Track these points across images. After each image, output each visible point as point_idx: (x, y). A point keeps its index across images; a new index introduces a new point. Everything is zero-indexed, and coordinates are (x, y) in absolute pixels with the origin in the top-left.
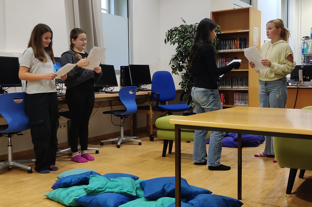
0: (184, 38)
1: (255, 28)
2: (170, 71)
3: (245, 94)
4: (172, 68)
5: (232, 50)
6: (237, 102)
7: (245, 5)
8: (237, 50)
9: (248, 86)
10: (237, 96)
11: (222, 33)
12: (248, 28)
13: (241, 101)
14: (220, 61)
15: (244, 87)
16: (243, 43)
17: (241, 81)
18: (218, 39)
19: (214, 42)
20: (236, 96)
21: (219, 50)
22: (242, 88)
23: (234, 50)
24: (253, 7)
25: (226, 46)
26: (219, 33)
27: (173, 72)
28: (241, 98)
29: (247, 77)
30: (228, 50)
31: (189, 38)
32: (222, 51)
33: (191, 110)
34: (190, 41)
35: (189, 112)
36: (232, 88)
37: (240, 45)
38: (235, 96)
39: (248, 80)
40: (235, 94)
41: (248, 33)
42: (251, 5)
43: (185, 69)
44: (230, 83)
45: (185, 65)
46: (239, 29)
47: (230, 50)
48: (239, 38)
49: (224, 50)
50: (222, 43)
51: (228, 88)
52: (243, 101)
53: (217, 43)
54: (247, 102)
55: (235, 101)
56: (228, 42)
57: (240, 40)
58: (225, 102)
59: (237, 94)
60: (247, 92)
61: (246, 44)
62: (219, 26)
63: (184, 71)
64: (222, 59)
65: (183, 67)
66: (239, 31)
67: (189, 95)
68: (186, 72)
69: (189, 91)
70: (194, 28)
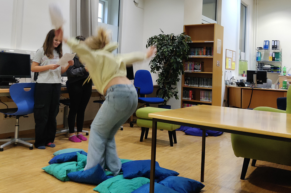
0: (162, 44)
1: (219, 40)
2: (149, 70)
3: (209, 92)
4: (151, 68)
5: (199, 56)
6: (203, 98)
7: (211, 21)
8: (204, 56)
9: (212, 86)
10: (203, 93)
11: (192, 42)
12: (213, 39)
14: (189, 64)
15: (208, 86)
16: (208, 51)
17: (206, 81)
18: (189, 47)
19: (186, 49)
20: (202, 93)
21: (190, 56)
22: (207, 87)
23: (201, 56)
24: (217, 22)
25: (195, 52)
26: (189, 42)
27: (152, 71)
28: (206, 95)
29: (211, 79)
30: (196, 56)
31: (166, 45)
32: (192, 56)
33: (165, 103)
34: (166, 48)
35: (163, 104)
36: (199, 86)
37: (206, 52)
38: (201, 93)
39: (212, 81)
40: (201, 91)
41: (213, 43)
42: (215, 21)
43: (162, 69)
44: (198, 83)
45: (161, 66)
46: (205, 40)
47: (198, 56)
48: (205, 47)
49: (194, 56)
50: (192, 50)
51: (196, 86)
52: (207, 98)
53: (188, 50)
54: (211, 98)
55: (201, 97)
56: (197, 50)
57: (207, 48)
58: (192, 98)
59: (203, 91)
60: (211, 90)
61: (211, 52)
62: (190, 37)
63: (161, 71)
64: (192, 63)
65: (160, 67)
66: (206, 42)
67: (164, 90)
68: (162, 71)
69: (164, 87)
70: (170, 37)
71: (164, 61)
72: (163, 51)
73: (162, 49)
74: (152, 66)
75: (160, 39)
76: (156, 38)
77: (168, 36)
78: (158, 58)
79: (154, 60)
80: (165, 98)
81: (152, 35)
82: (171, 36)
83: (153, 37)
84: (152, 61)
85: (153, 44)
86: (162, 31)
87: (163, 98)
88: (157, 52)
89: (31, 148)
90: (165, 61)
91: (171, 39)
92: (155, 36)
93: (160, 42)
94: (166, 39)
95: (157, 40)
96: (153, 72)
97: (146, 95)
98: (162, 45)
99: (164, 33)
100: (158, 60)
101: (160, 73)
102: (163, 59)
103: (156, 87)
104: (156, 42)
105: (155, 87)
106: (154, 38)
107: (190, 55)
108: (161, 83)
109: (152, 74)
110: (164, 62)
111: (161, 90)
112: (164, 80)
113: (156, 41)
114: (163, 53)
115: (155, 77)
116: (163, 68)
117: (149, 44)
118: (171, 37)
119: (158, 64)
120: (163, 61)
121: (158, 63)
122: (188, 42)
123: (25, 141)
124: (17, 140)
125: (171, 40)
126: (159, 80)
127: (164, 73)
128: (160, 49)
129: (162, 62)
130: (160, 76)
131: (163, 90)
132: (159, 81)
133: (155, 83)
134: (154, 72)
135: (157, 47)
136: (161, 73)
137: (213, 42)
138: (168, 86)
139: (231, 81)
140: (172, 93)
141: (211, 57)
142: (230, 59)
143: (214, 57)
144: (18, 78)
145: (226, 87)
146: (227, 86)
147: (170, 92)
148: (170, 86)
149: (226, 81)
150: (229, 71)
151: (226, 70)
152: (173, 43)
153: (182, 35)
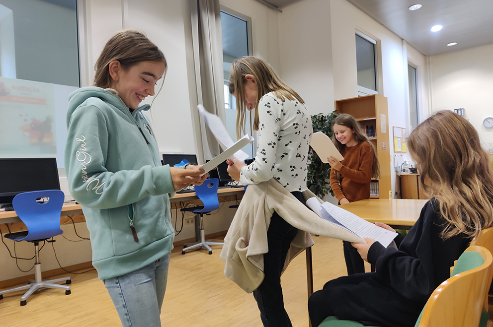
3: (375, 184)
7: (371, 92)
12: (374, 115)
16: (370, 130)
24: (379, 93)
37: (367, 131)
41: (375, 120)
42: (376, 91)
46: (365, 117)
48: (365, 126)
52: (373, 191)
54: (378, 192)
57: (367, 128)
61: (373, 131)
66: (365, 119)
70: (318, 118)
77: (315, 116)
82: (319, 116)
125: (320, 121)
130: (310, 169)
139: (403, 168)
140: (326, 188)
141: (374, 138)
142: (399, 139)
143: (378, 137)
145: (397, 175)
149: (396, 168)
150: (399, 154)
151: (395, 154)
152: (322, 125)
153: (334, 113)
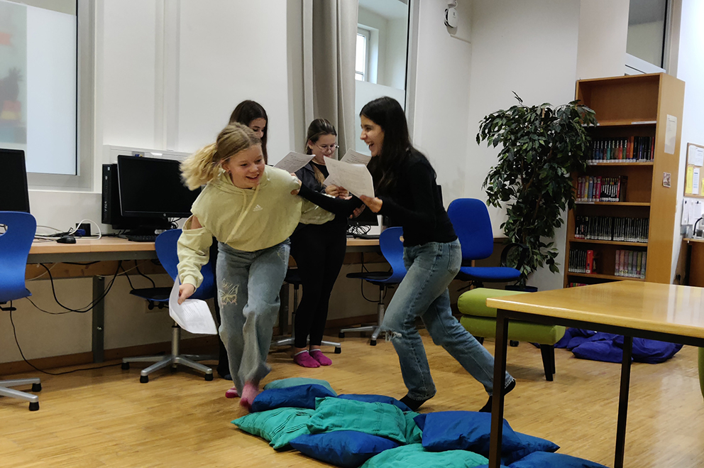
0: (517, 132)
1: (670, 117)
2: (484, 198)
3: (640, 254)
4: (489, 194)
5: (617, 161)
6: (621, 269)
7: (651, 69)
8: (628, 160)
9: (647, 237)
10: (622, 257)
11: (598, 125)
12: (654, 116)
13: (630, 269)
14: (589, 183)
15: (638, 239)
16: (641, 147)
17: (633, 225)
18: (588, 138)
19: (580, 144)
20: (620, 257)
21: (590, 161)
22: (633, 241)
23: (621, 161)
24: (667, 71)
25: (604, 151)
26: (591, 125)
27: (490, 202)
28: (630, 262)
29: (647, 219)
30: (609, 161)
31: (528, 134)
32: (596, 162)
33: (522, 280)
34: (528, 140)
35: (518, 284)
36: (612, 240)
37: (636, 150)
38: (617, 256)
39: (648, 225)
40: (618, 252)
41: (654, 126)
42: (662, 67)
43: (516, 197)
44: (610, 230)
45: (516, 188)
46: (634, 118)
47: (613, 161)
48: (633, 138)
49: (601, 161)
50: (597, 145)
51: (605, 239)
52: (634, 269)
53: (586, 146)
54: (643, 270)
55: (617, 268)
56: (610, 145)
57: (637, 141)
58: (594, 268)
59: (623, 253)
60: (644, 249)
61: (648, 149)
62: (593, 111)
63: (513, 200)
64: (595, 179)
65: (511, 192)
66: (635, 123)
67: (521, 249)
68: (517, 202)
69: (521, 242)
70: (539, 113)
71: (522, 176)
72: (521, 149)
73: (518, 144)
74: (491, 189)
75: (514, 118)
76: (502, 115)
77: (534, 109)
78: (508, 168)
79: (496, 173)
80: (522, 269)
81: (493, 110)
82: (542, 109)
83: (495, 115)
84: (492, 177)
85: (494, 132)
86: (519, 99)
87: (518, 268)
88: (505, 153)
89: (209, 378)
90: (524, 176)
91: (543, 117)
92: (501, 111)
93: (513, 126)
94: (528, 119)
95: (504, 121)
96: (493, 204)
97: (473, 261)
98: (519, 135)
99: (524, 104)
100: (506, 172)
101: (510, 208)
102: (519, 171)
103: (501, 243)
104: (503, 127)
105: (499, 240)
106: (498, 116)
107: (592, 159)
108: (514, 230)
109: (491, 209)
110: (522, 179)
111: (514, 248)
112: (521, 224)
113: (502, 125)
114: (520, 155)
115: (498, 217)
116: (518, 194)
117: (483, 132)
118: (541, 113)
119: (507, 183)
120: (519, 176)
121: (505, 180)
122: (588, 124)
123: (195, 361)
124: (177, 360)
125: (542, 120)
126: (508, 223)
127: (522, 205)
128: (514, 144)
129: (516, 177)
130: (512, 214)
131: (518, 250)
132: (507, 227)
133: (498, 232)
134: (495, 205)
135: (505, 141)
136: (513, 206)
137: (655, 124)
138: (532, 240)
139: (697, 228)
140: (541, 255)
141: (648, 163)
142: (697, 170)
143: (657, 162)
144: (174, 217)
145: (684, 242)
146: (685, 239)
147: (536, 254)
148: (537, 239)
149: (683, 227)
150: (694, 201)
151: (686, 199)
152: (547, 128)
153: (571, 106)
